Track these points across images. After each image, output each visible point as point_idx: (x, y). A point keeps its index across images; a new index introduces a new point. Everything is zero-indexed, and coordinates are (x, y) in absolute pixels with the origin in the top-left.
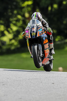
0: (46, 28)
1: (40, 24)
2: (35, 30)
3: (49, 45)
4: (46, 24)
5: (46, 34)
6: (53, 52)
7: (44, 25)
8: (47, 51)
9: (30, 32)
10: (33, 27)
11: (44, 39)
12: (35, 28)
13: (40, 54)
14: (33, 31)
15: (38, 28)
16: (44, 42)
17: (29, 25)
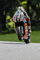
1: (22, 14)
2: (19, 17)
3: (28, 27)
4: (26, 14)
5: (26, 20)
6: (30, 31)
7: (25, 14)
9: (16, 18)
10: (18, 15)
11: (25, 23)
12: (19, 16)
13: (22, 32)
14: (18, 18)
15: (21, 16)
16: (25, 25)
17: (15, 14)
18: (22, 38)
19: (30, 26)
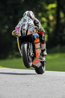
0: (38, 27)
5: (38, 33)
8: (38, 51)
9: (20, 30)
12: (26, 26)
13: (30, 54)
14: (24, 29)
15: (29, 26)
16: (35, 41)
17: (20, 23)
18: (31, 64)
19: (45, 45)
